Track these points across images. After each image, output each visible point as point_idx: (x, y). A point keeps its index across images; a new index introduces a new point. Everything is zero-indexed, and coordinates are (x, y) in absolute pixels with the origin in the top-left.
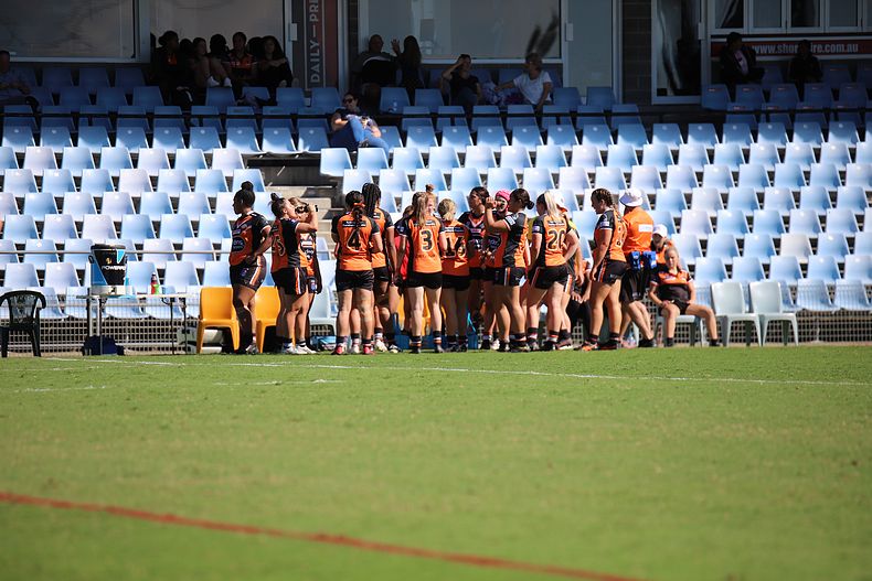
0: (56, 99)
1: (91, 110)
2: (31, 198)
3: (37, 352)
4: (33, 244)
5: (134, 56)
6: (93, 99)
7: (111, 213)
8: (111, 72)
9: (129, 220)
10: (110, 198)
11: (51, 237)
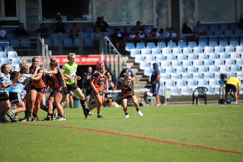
0: (214, 34)
1: (223, 36)
2: (206, 61)
3: (206, 103)
4: (206, 74)
5: (235, 21)
6: (224, 33)
7: (228, 65)
8: (229, 26)
9: (233, 66)
10: (228, 60)
11: (211, 72)
